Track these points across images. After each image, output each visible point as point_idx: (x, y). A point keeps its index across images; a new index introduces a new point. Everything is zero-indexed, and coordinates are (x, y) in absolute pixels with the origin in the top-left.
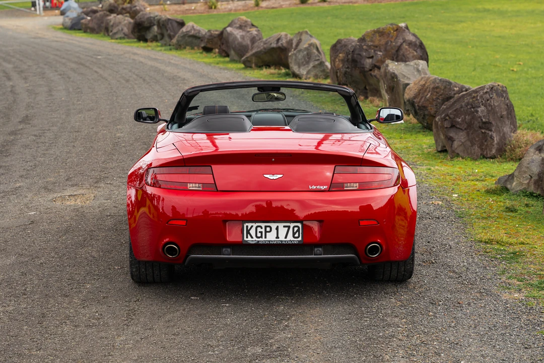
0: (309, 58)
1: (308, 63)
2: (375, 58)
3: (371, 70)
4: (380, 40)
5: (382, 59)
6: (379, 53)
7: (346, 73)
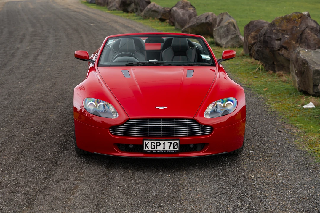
0: (228, 33)
1: (227, 36)
2: (282, 40)
3: (279, 50)
4: (287, 26)
5: (289, 41)
6: (286, 36)
7: (258, 51)
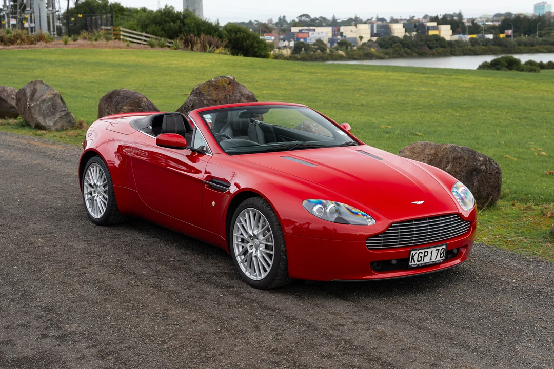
0: (55, 109)
1: (53, 114)
4: (217, 95)
